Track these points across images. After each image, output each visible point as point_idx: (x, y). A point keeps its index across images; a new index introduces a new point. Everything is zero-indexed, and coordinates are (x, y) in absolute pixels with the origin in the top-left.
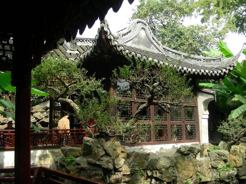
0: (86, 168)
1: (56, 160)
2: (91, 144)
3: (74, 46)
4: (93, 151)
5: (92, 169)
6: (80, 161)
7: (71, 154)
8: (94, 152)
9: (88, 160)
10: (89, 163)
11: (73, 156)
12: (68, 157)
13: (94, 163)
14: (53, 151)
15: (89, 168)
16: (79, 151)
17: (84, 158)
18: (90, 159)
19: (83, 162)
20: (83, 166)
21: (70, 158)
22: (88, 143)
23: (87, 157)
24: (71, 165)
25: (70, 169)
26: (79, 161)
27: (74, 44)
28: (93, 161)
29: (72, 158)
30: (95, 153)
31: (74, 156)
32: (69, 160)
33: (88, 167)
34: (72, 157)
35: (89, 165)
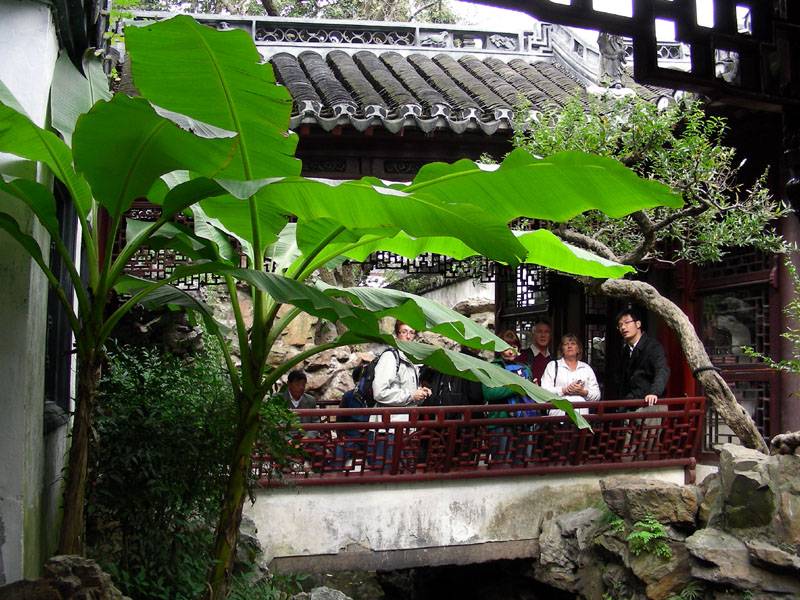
0: (743, 585)
1: (569, 528)
2: (766, 476)
3: (614, 68)
4: (774, 508)
5: (771, 588)
6: (715, 551)
7: (653, 513)
8: (780, 513)
9: (750, 550)
10: (758, 563)
11: (660, 520)
12: (637, 524)
13: (781, 563)
14: (548, 488)
15: (758, 586)
16: (690, 499)
17: (727, 537)
18: (761, 546)
19: (728, 557)
20: (730, 575)
21: (649, 530)
22: (748, 474)
23: (741, 532)
24: (649, 559)
25: (646, 572)
26: (711, 552)
27: (616, 61)
28: (776, 557)
29: (657, 530)
30: (783, 516)
31: (664, 518)
32: (646, 536)
33: (751, 579)
34: (658, 525)
35: (756, 572)
